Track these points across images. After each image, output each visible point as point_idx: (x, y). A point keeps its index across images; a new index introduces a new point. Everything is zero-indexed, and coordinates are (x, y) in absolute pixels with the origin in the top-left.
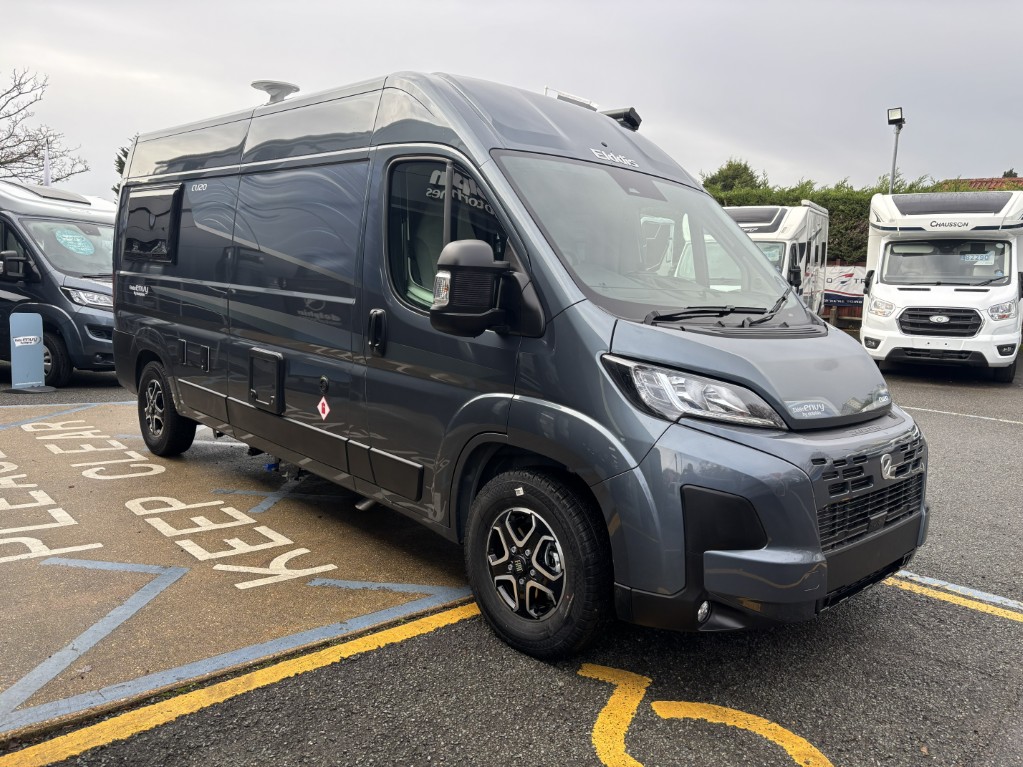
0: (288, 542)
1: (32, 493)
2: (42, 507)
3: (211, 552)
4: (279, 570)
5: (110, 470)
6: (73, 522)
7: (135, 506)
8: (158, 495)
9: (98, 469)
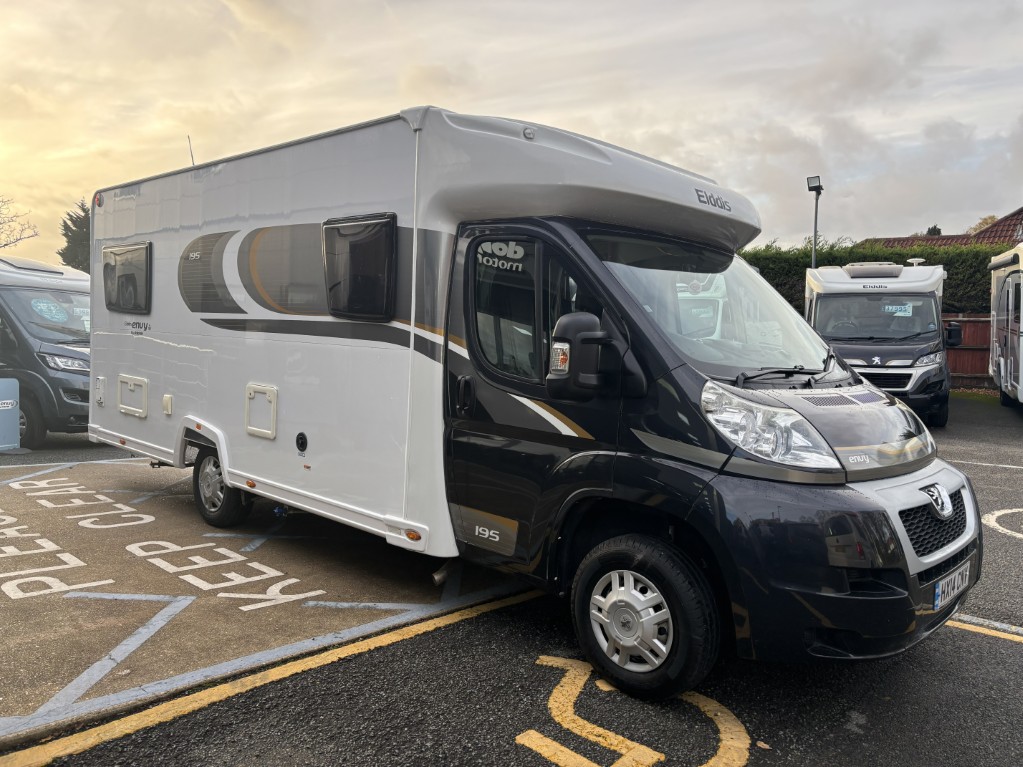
0: (279, 574)
1: (38, 541)
2: (51, 552)
3: (212, 583)
4: (275, 595)
5: (103, 520)
6: (82, 564)
8: (154, 540)
9: (93, 520)
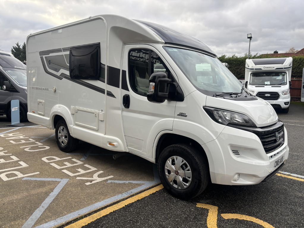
0: (96, 169)
1: (11, 157)
2: (16, 161)
3: (74, 173)
4: (96, 179)
5: (32, 148)
6: (28, 166)
7: (44, 159)
8: (50, 156)
9: (29, 148)
